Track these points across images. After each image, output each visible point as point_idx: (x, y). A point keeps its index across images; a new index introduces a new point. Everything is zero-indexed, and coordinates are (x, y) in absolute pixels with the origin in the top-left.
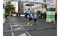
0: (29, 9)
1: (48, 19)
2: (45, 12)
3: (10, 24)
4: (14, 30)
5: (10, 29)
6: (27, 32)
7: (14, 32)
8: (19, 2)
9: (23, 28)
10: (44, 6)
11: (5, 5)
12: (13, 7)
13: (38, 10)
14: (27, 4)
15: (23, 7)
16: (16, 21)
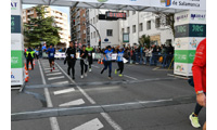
0: (110, 32)
1: (180, 64)
2: (170, 41)
3: (43, 89)
4: (58, 107)
5: (45, 104)
6: (104, 114)
7: (59, 115)
8: (74, 8)
9: (89, 99)
10: (163, 20)
11: (25, 21)
12: (53, 25)
13: (141, 34)
14: (103, 12)
15: (88, 23)
16: (63, 74)
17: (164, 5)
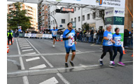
0: (63, 21)
2: (102, 27)
3: (18, 57)
4: (28, 70)
5: (19, 68)
6: (58, 74)
7: (29, 76)
8: (40, 6)
9: (49, 64)
10: (98, 14)
12: (26, 15)
13: (84, 22)
14: (59, 8)
15: (49, 15)
16: (32, 48)
17: (98, 4)
